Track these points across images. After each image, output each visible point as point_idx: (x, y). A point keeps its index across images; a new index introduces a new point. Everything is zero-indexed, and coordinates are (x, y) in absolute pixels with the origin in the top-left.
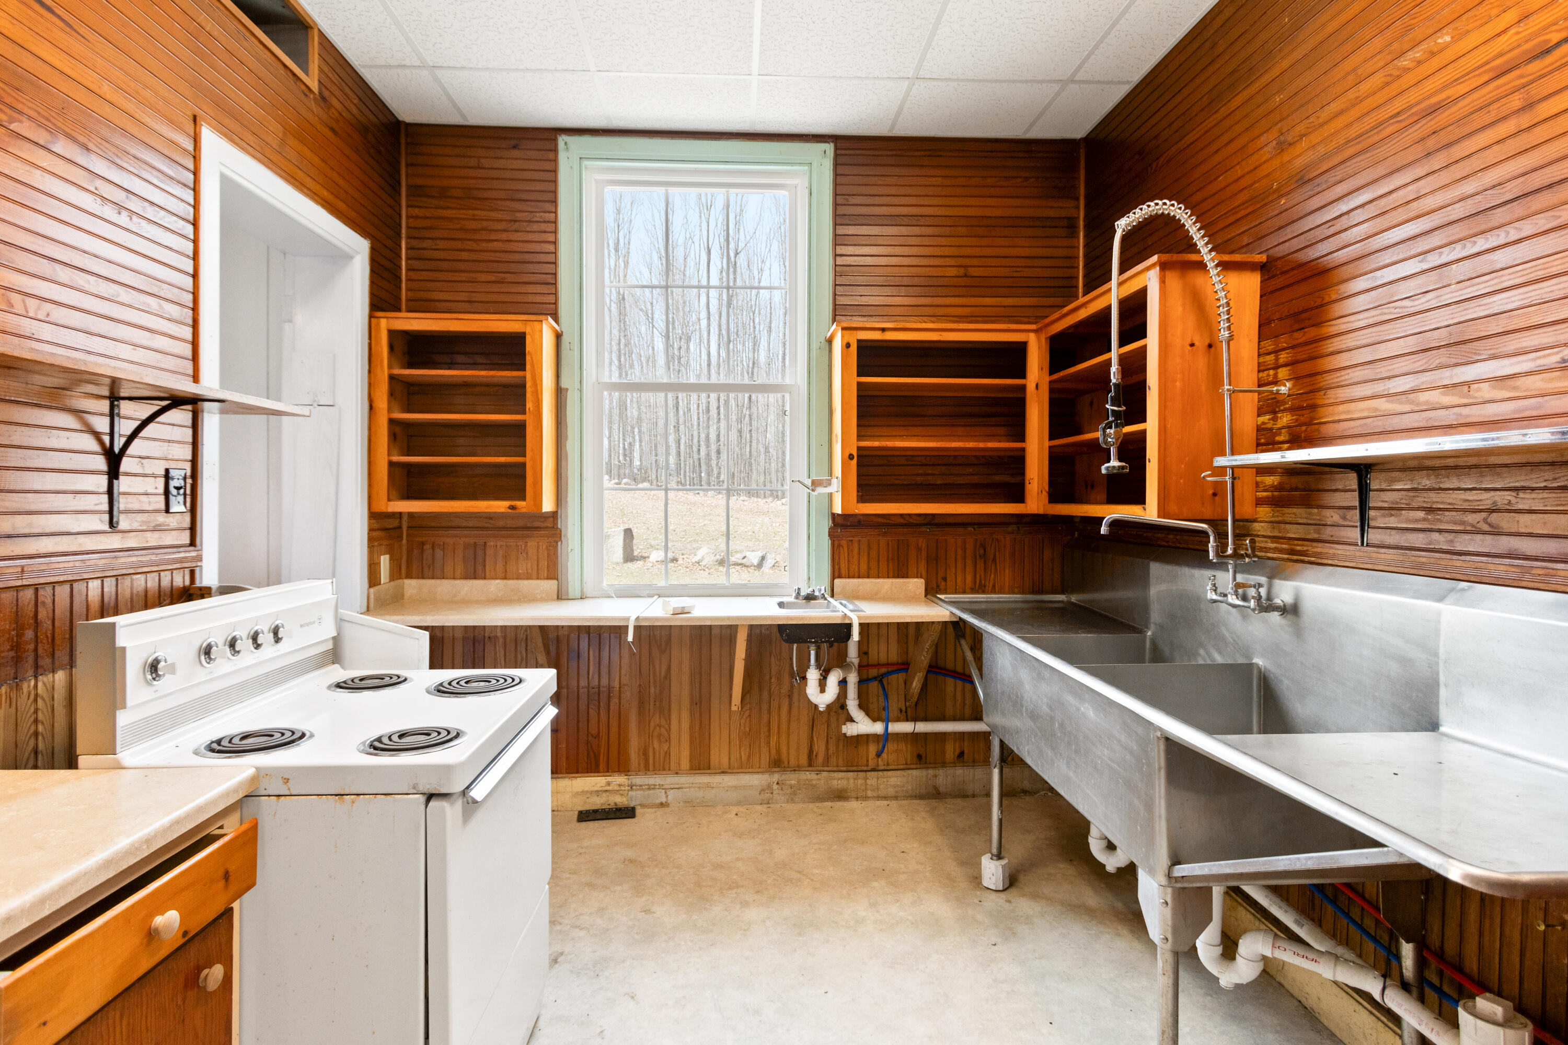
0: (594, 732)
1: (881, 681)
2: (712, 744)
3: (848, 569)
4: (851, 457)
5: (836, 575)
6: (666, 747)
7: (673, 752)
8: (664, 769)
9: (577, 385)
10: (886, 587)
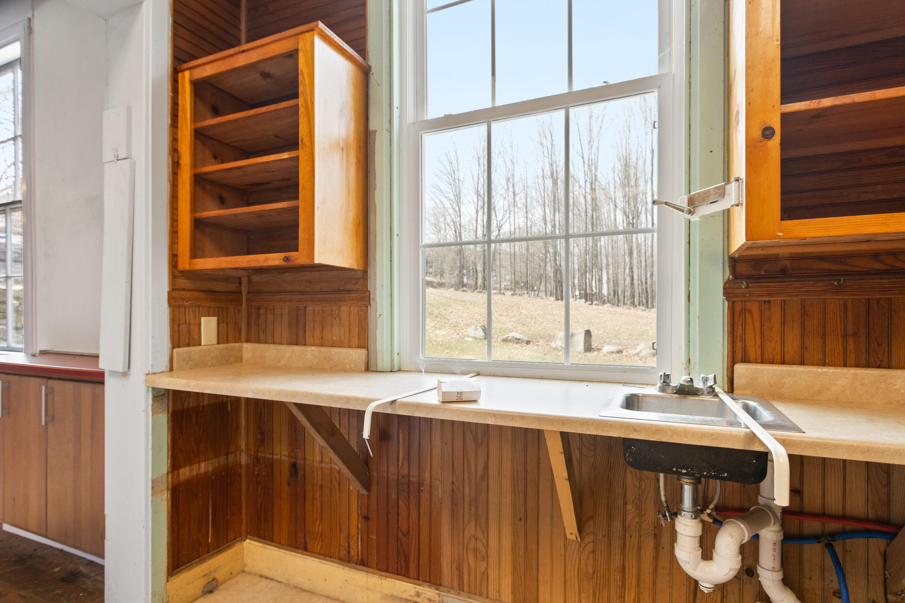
0: (404, 529)
1: (830, 546)
2: (541, 578)
3: (762, 347)
4: (768, 133)
5: (739, 355)
6: (483, 566)
7: (492, 574)
8: (481, 595)
9: (386, 125)
10: (841, 382)
